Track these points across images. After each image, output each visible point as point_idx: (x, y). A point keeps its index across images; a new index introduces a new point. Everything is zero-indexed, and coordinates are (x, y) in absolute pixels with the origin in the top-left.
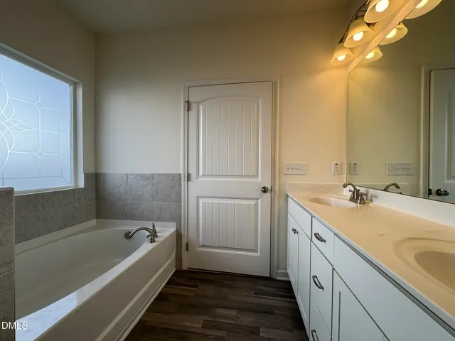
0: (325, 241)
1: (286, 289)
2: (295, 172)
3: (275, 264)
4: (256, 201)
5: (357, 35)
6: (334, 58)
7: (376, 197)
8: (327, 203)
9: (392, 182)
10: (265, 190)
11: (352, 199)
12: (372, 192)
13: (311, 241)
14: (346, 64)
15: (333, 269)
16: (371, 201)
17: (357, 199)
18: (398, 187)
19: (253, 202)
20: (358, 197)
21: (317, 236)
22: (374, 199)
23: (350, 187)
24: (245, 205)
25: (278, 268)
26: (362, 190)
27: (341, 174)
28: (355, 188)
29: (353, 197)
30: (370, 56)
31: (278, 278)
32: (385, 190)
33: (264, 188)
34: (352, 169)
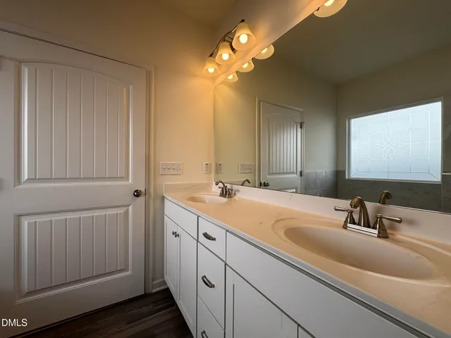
0: (214, 239)
1: (166, 299)
2: (171, 172)
3: (151, 276)
4: (125, 209)
5: (225, 54)
6: (205, 68)
7: (238, 191)
8: (202, 201)
9: (245, 179)
10: (137, 194)
11: (222, 195)
12: (235, 187)
13: (198, 241)
14: (213, 78)
15: (226, 264)
16: (235, 195)
17: (226, 194)
18: (249, 182)
19: (121, 211)
20: (226, 193)
21: (206, 235)
22: (237, 193)
23: (221, 185)
24: (109, 215)
25: (154, 280)
26: (229, 186)
27: (210, 173)
28: (224, 185)
29: (223, 193)
30: (231, 77)
31: (154, 291)
32: (242, 185)
33: (136, 191)
34: (218, 168)
